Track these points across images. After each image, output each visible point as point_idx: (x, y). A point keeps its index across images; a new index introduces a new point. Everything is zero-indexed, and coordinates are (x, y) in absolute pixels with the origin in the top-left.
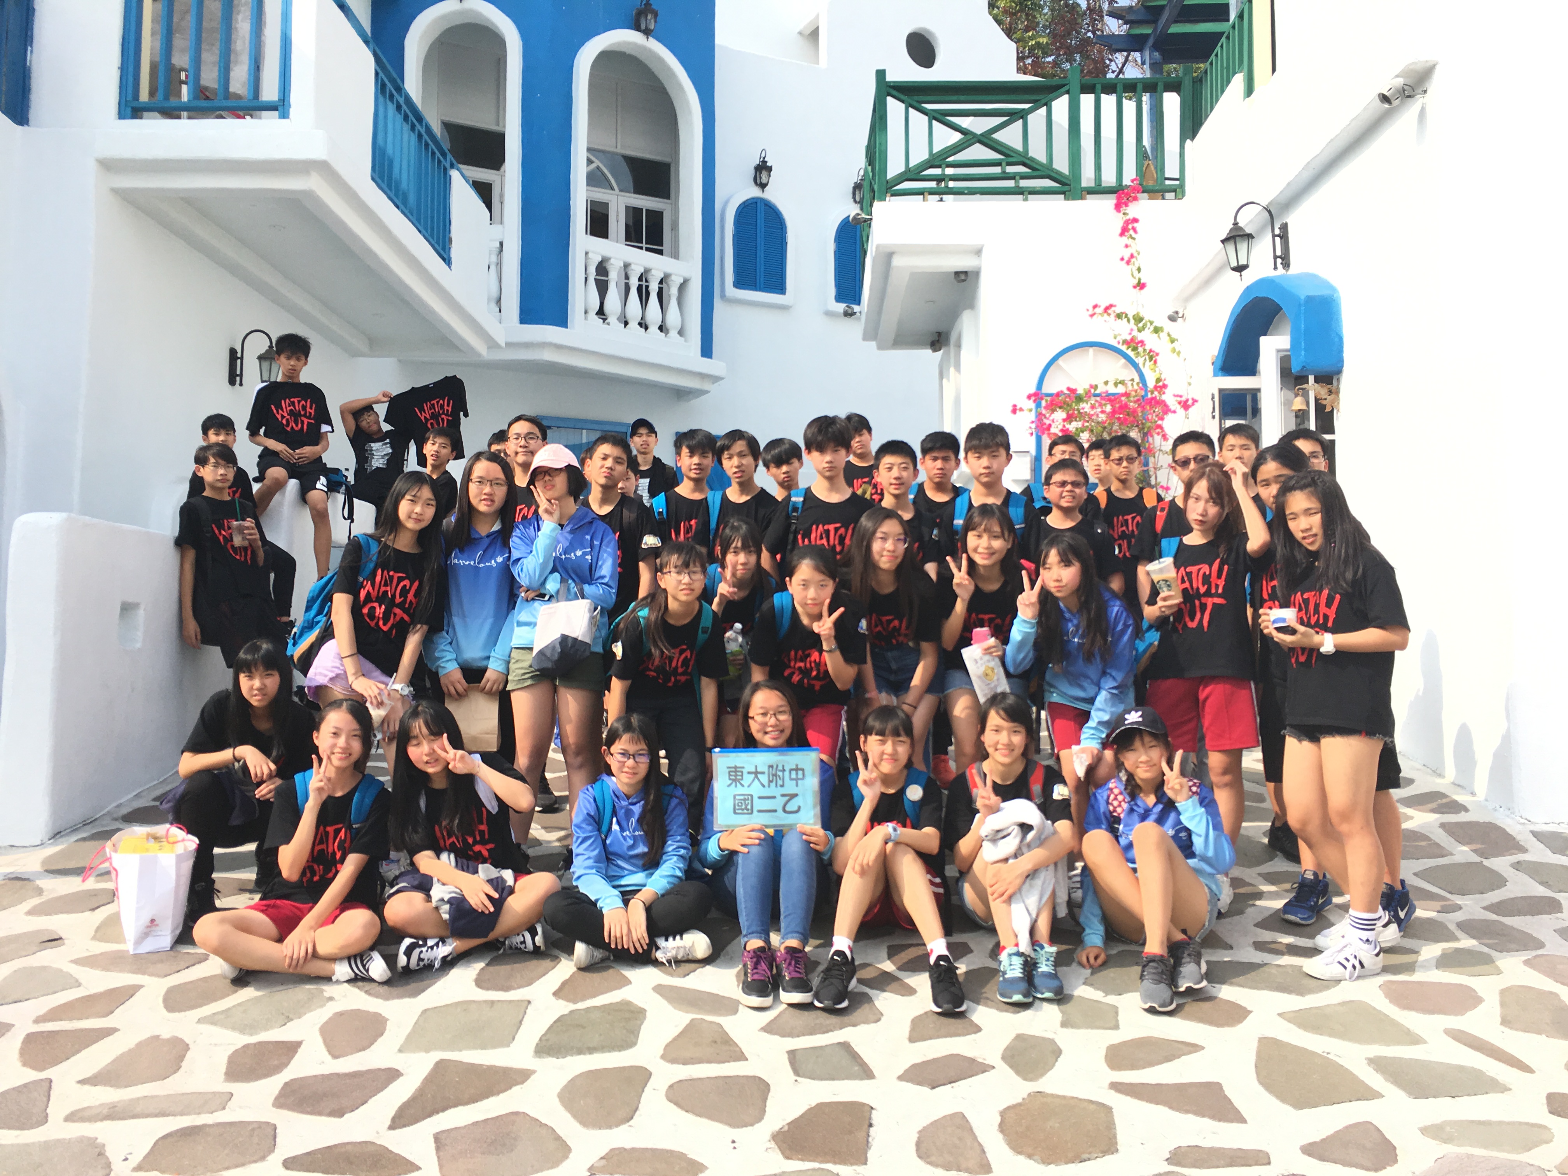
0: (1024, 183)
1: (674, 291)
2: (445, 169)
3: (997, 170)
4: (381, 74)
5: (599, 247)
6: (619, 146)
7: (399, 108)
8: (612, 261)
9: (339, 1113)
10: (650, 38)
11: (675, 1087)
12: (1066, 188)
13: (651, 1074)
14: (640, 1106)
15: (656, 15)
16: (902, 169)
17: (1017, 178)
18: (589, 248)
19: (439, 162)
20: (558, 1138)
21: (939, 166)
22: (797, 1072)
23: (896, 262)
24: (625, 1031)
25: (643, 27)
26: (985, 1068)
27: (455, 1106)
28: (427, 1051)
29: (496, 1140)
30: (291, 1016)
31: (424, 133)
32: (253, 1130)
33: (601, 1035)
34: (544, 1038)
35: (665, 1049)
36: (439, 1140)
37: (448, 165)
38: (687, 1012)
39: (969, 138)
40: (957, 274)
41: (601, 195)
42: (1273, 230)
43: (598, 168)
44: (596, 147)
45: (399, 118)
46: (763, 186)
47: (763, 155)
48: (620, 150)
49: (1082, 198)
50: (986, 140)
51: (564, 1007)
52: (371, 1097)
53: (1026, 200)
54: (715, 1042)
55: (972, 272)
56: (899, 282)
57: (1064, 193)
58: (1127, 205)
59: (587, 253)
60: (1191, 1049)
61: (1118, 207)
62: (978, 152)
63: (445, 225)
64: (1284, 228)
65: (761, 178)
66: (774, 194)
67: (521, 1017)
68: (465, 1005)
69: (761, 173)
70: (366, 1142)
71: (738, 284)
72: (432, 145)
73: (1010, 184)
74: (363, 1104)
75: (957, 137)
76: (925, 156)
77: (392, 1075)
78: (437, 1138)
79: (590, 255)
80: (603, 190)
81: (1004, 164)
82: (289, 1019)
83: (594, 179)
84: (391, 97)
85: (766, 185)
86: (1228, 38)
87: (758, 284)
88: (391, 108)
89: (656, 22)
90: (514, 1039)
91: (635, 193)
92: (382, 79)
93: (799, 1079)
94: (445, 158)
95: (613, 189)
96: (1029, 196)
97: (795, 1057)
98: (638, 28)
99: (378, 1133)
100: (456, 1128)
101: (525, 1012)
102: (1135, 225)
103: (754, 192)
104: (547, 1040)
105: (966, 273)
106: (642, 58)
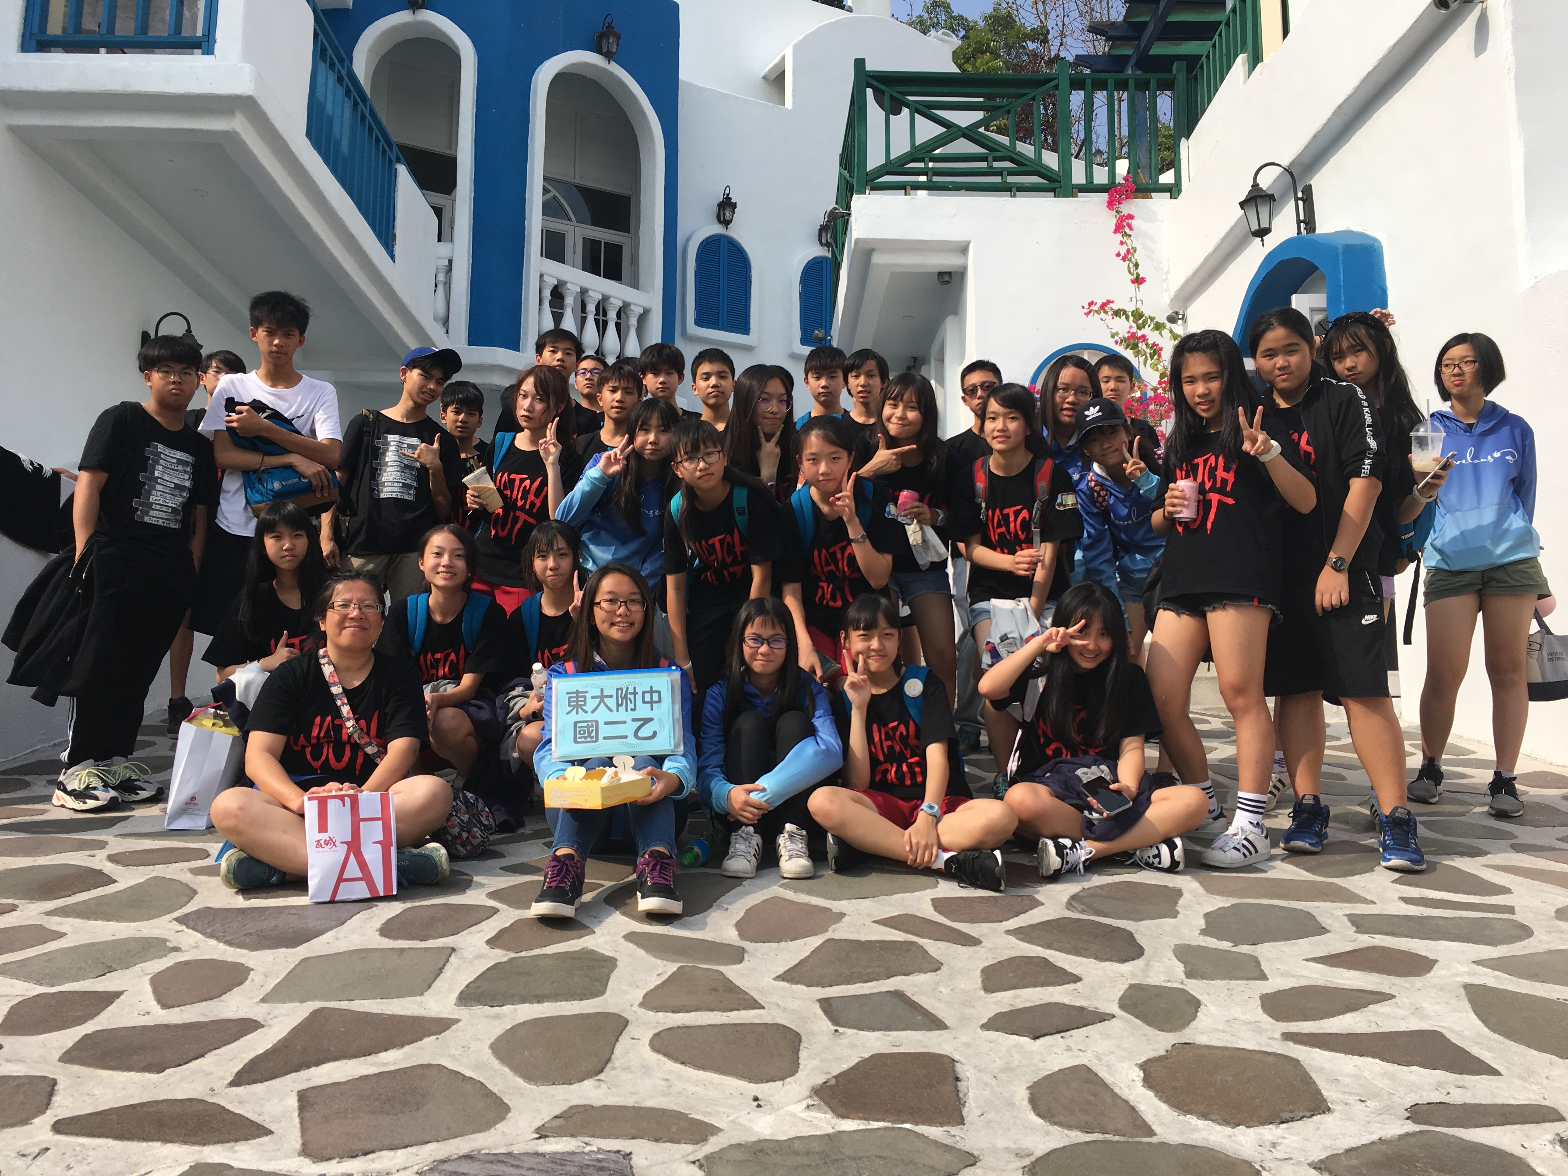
0: (1011, 179)
1: (633, 321)
2: (390, 161)
3: (984, 165)
4: (321, 36)
5: (555, 271)
6: (577, 177)
7: (340, 80)
8: (569, 286)
9: (159, 1068)
10: (612, 62)
11: (663, 1034)
12: (1056, 185)
13: (628, 1021)
14: (613, 1056)
15: (618, 37)
16: (882, 161)
17: (1005, 173)
18: (545, 270)
19: (384, 151)
20: (490, 1094)
21: (921, 160)
22: (835, 1021)
23: (878, 259)
24: (587, 979)
25: (605, 50)
26: (1103, 1017)
27: (336, 1059)
28: (302, 1001)
29: (393, 1097)
30: (114, 966)
31: (367, 115)
32: (18, 1086)
33: (553, 982)
34: (472, 985)
35: (644, 997)
36: (305, 1098)
37: (394, 158)
38: (673, 961)
39: (953, 132)
40: (941, 274)
41: (558, 225)
42: (1296, 193)
43: (555, 198)
44: (551, 176)
45: (341, 91)
46: (726, 223)
47: (727, 192)
48: (578, 181)
49: (1073, 195)
50: (970, 133)
51: (500, 955)
52: (210, 1051)
53: (1015, 196)
54: (716, 990)
55: (956, 273)
56: (878, 283)
57: (1053, 190)
58: (1120, 203)
59: (541, 276)
60: (1379, 997)
61: (1110, 204)
62: (963, 146)
63: (388, 220)
64: (1308, 190)
65: (724, 215)
66: (740, 231)
67: (440, 965)
68: (363, 954)
69: (724, 210)
70: (191, 1100)
71: (699, 322)
72: (376, 130)
73: (998, 179)
74: (197, 1058)
75: (940, 130)
76: (906, 148)
77: (248, 1026)
78: (303, 1096)
79: (545, 278)
80: (559, 220)
81: (990, 159)
82: (111, 970)
83: (550, 209)
84: (332, 66)
85: (730, 222)
86: (1227, 24)
87: (721, 323)
88: (332, 78)
89: (618, 45)
90: (429, 987)
91: (593, 225)
92: (322, 43)
93: (841, 1030)
94: (391, 150)
95: (569, 220)
96: (1018, 193)
97: (830, 1005)
98: (599, 51)
99: (212, 1090)
100: (334, 1084)
101: (448, 961)
102: (1130, 221)
103: (717, 229)
104: (479, 987)
105: (949, 273)
106: (604, 83)
